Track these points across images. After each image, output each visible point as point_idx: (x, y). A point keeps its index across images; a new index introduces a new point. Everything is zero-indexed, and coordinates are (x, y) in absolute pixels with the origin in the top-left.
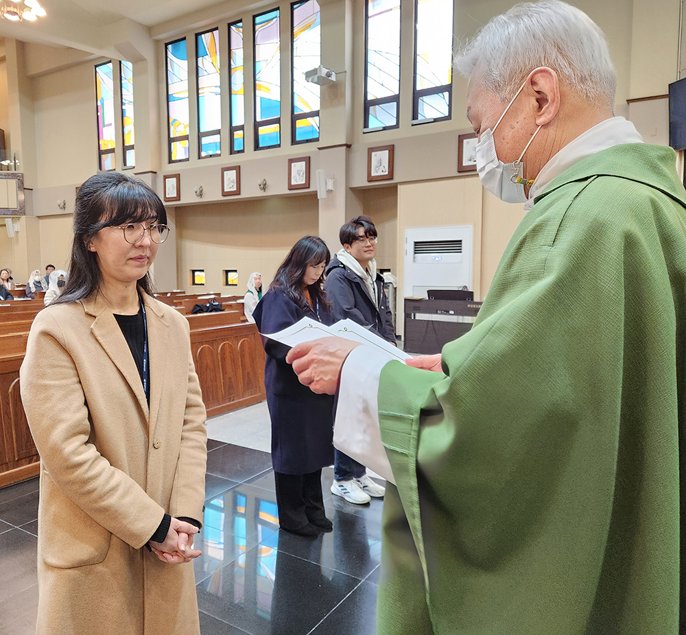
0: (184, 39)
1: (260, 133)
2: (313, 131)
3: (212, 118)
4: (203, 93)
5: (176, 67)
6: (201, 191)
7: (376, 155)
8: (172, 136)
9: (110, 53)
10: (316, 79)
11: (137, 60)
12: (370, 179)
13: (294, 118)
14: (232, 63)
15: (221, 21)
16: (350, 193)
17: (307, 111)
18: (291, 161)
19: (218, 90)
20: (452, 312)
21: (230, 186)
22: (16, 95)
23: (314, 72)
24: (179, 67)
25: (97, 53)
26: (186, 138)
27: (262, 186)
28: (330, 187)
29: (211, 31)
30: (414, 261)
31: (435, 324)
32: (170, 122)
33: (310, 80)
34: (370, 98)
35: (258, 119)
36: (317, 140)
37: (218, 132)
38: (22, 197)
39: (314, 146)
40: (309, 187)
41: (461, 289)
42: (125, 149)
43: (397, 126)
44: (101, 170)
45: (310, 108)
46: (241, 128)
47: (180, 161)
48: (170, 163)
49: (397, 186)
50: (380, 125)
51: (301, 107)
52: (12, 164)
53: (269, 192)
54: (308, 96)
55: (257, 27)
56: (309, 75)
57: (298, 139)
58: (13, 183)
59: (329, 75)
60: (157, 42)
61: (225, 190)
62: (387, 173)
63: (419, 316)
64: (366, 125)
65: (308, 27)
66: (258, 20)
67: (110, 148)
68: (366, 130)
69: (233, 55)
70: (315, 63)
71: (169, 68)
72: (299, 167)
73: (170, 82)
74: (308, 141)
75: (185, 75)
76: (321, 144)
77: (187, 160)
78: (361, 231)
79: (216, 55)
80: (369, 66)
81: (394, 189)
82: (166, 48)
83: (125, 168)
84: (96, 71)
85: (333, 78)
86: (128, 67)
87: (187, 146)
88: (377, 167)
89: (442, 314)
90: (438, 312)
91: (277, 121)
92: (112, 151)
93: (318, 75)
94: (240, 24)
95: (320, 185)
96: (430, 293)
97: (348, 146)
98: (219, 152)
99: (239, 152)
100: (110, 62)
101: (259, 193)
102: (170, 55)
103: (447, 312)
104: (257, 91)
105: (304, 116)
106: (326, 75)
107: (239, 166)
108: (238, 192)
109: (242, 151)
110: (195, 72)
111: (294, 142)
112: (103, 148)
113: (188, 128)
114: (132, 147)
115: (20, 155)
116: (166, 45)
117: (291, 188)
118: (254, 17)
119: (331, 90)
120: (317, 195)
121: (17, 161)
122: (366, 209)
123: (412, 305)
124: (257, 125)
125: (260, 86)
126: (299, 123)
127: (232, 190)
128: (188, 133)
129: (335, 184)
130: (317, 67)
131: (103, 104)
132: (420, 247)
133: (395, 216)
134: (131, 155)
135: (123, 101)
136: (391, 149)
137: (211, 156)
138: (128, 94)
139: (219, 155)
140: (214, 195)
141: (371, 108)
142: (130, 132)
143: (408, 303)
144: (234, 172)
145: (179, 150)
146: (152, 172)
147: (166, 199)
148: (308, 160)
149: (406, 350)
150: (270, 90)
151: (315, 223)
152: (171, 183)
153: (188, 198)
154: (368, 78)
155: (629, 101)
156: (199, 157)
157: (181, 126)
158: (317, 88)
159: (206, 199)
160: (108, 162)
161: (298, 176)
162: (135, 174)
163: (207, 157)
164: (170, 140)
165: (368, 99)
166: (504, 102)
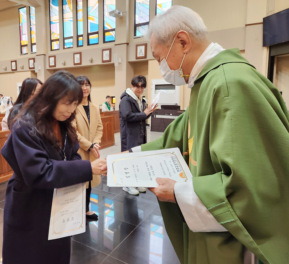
1: (90, 38)
2: (112, 37)
3: (69, 31)
4: (65, 21)
5: (53, 9)
6: (65, 63)
7: (139, 48)
8: (52, 39)
9: (25, 3)
10: (114, 15)
11: (37, 6)
12: (137, 58)
13: (105, 31)
14: (78, 8)
16: (128, 64)
18: (103, 50)
19: (72, 19)
20: (171, 114)
21: (77, 61)
23: (113, 12)
24: (55, 9)
25: (20, 3)
26: (58, 40)
27: (91, 61)
28: (120, 61)
30: (155, 93)
31: (164, 120)
32: (51, 33)
33: (111, 15)
36: (114, 41)
37: (71, 37)
39: (113, 43)
40: (111, 62)
41: (175, 105)
42: (32, 44)
44: (21, 53)
45: (111, 27)
46: (82, 36)
47: (56, 50)
48: (51, 51)
49: (148, 61)
50: (141, 35)
51: (107, 27)
53: (94, 64)
54: (111, 22)
56: (111, 13)
57: (106, 40)
59: (119, 13)
61: (75, 63)
63: (158, 116)
64: (135, 35)
67: (25, 44)
68: (135, 37)
69: (78, 4)
70: (114, 8)
71: (51, 10)
72: (107, 53)
73: (51, 16)
74: (110, 42)
75: (57, 13)
76: (116, 43)
77: (59, 49)
79: (71, 4)
80: (137, 9)
81: (146, 63)
82: (49, 1)
83: (32, 53)
84: (19, 11)
85: (121, 14)
86: (33, 9)
87: (59, 43)
88: (140, 53)
89: (167, 115)
90: (166, 114)
91: (97, 33)
92: (26, 45)
93: (115, 13)
95: (115, 61)
96: (162, 106)
97: (128, 44)
98: (72, 46)
99: (81, 46)
100: (25, 7)
101: (90, 64)
102: (51, 4)
103: (169, 114)
104: (88, 20)
105: (108, 31)
106: (118, 13)
107: (81, 52)
108: (80, 63)
109: (82, 46)
110: (62, 12)
111: (104, 42)
112: (22, 44)
113: (59, 36)
114: (35, 44)
117: (103, 62)
119: (120, 19)
120: (114, 65)
122: (135, 72)
124: (89, 34)
125: (90, 17)
126: (106, 34)
128: (59, 38)
129: (122, 60)
130: (114, 10)
131: (22, 25)
132: (158, 87)
133: (147, 74)
134: (34, 46)
135: (31, 24)
136: (146, 45)
137: (69, 48)
138: (33, 22)
139: (72, 47)
140: (70, 65)
141: (137, 28)
142: (34, 37)
144: (79, 55)
145: (55, 45)
146: (44, 55)
147: (50, 67)
148: (110, 50)
149: (151, 131)
150: (94, 19)
151: (113, 77)
152: (52, 59)
153: (59, 66)
154: (136, 14)
155: (246, 25)
156: (64, 48)
157: (56, 35)
158: (114, 19)
159: (67, 66)
160: (25, 50)
161: (106, 57)
162: (36, 55)
163: (67, 48)
164: (51, 41)
165: (136, 23)
166: (168, 47)
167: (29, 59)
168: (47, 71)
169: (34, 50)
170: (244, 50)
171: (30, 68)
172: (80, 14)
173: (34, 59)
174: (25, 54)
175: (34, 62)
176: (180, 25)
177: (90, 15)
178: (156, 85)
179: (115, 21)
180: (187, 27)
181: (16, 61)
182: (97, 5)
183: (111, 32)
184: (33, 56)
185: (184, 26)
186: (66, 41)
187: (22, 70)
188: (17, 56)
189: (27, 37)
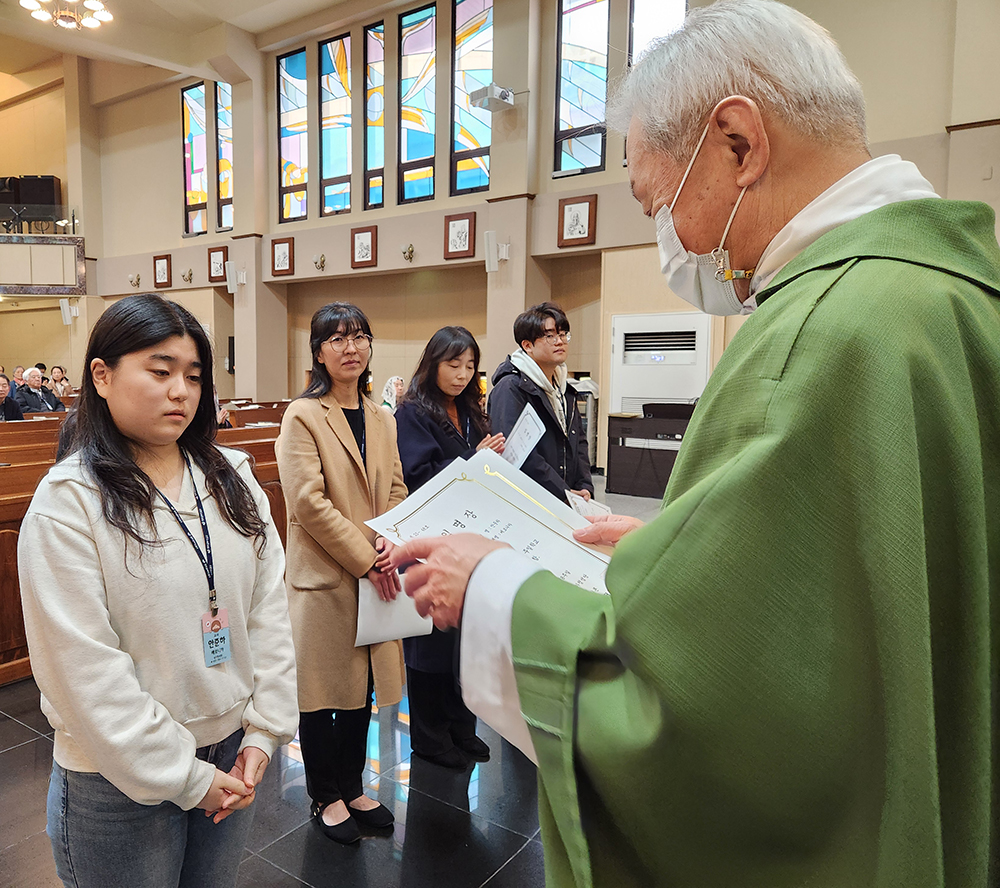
0: (303, 49)
1: (406, 180)
2: (481, 175)
3: (340, 159)
4: (329, 125)
5: (290, 89)
6: (323, 262)
7: (570, 209)
8: (284, 185)
9: (202, 71)
10: (486, 103)
11: (238, 80)
12: (562, 244)
13: (455, 158)
14: (369, 82)
15: (353, 23)
16: (533, 263)
17: (473, 147)
18: (449, 219)
19: (349, 120)
20: (678, 437)
21: (363, 255)
22: (77, 131)
23: (484, 92)
24: (296, 88)
25: (185, 71)
26: (303, 187)
27: (407, 254)
28: (504, 255)
29: (341, 37)
30: (624, 362)
31: (654, 455)
32: (283, 165)
33: (478, 104)
34: (563, 128)
35: (404, 160)
36: (486, 188)
37: (346, 179)
38: (82, 270)
39: (482, 197)
40: (473, 256)
42: (221, 203)
43: (602, 168)
44: (187, 232)
45: (476, 143)
46: (380, 172)
47: (295, 219)
48: (280, 223)
49: (601, 254)
50: (578, 167)
51: (464, 143)
52: (71, 224)
53: (417, 263)
54: (475, 127)
55: (404, 31)
56: (475, 97)
57: (460, 186)
58: (71, 250)
59: (504, 96)
60: (266, 55)
61: (357, 260)
62: (586, 235)
63: (631, 442)
64: (557, 166)
65: (477, 29)
66: (406, 20)
67: (200, 202)
68: (557, 174)
69: (370, 71)
70: (486, 79)
71: (282, 91)
72: (460, 227)
73: (282, 110)
74: (473, 190)
75: (303, 101)
76: (490, 195)
77: (305, 218)
78: (549, 323)
79: (347, 72)
80: (564, 84)
81: (596, 258)
82: (279, 64)
83: (220, 229)
84: (183, 97)
85: (511, 100)
86: (226, 90)
87: (305, 198)
88: (572, 226)
89: (663, 439)
90: (659, 436)
91: (430, 162)
92: (203, 206)
93: (489, 96)
94: (381, 28)
95: (487, 253)
96: (646, 408)
97: (531, 197)
98: (348, 207)
99: (376, 206)
100: (202, 83)
101: (404, 265)
102: (283, 73)
103: (671, 436)
104: (403, 121)
105: (468, 155)
106: (501, 96)
107: (376, 227)
108: (374, 263)
109: (380, 206)
110: (318, 96)
111: (453, 191)
112: (191, 202)
113: (306, 174)
114: (229, 201)
115: (81, 213)
116: (279, 58)
117: (448, 256)
118: (401, 17)
119: (507, 115)
120: (484, 266)
121: (76, 221)
122: (556, 290)
123: (620, 426)
124: (402, 169)
125: (407, 113)
126: (461, 165)
127: (365, 259)
128: (306, 181)
129: (510, 251)
130: (488, 85)
131: (191, 143)
132: (634, 341)
133: (598, 296)
134: (228, 211)
135: (220, 137)
136: (593, 201)
137: (337, 212)
138: (226, 130)
139: (349, 211)
140: (339, 267)
141: (565, 143)
142: (227, 180)
143: (615, 423)
144: (369, 235)
145: (294, 205)
146: (256, 235)
147: (275, 273)
148: (472, 217)
149: (609, 490)
150: (421, 119)
151: (482, 307)
152: (282, 250)
153: (305, 271)
154: (561, 99)
155: (950, 128)
156: (322, 214)
157: (297, 171)
158: (487, 115)
159: (329, 272)
160: (198, 222)
161: (458, 240)
162: (234, 238)
163: (331, 214)
164: (282, 191)
165: (561, 129)
166: (682, 161)
167: (211, 251)
168: (268, 290)
169: (227, 222)
171: (212, 279)
172: (377, 103)
173: (225, 250)
174: (199, 234)
175: (226, 258)
176: (731, 73)
177: (408, 104)
178: (627, 335)
179: (489, 124)
180: (757, 79)
181: (168, 257)
182: (432, 72)
183: (476, 159)
184: (224, 239)
185: (746, 74)
186: (329, 191)
187: (187, 285)
188: (175, 243)
189: (206, 181)
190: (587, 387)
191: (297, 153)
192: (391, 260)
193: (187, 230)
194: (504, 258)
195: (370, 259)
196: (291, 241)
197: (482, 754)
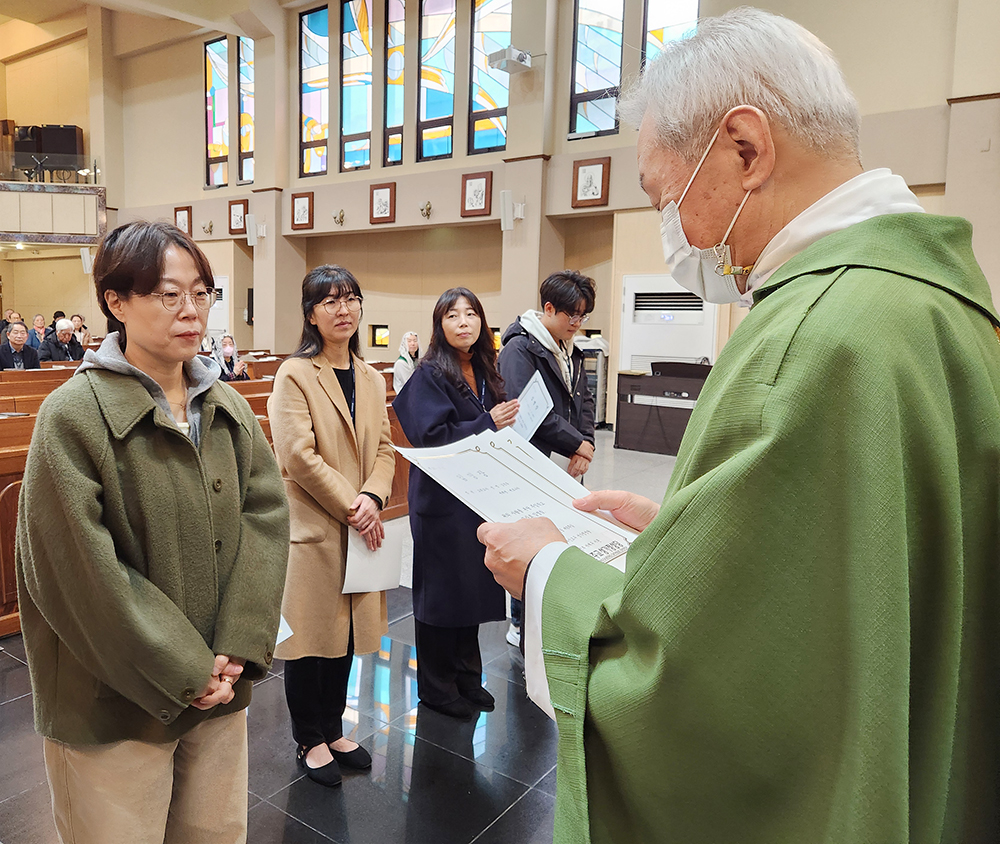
0: (326, 7)
1: (424, 138)
2: (498, 135)
3: (360, 116)
4: (350, 82)
5: (312, 46)
6: (342, 217)
7: (584, 171)
8: (304, 141)
9: (225, 26)
10: (504, 64)
11: (260, 36)
12: (576, 205)
13: (473, 118)
14: (389, 40)
16: (546, 220)
17: (490, 108)
18: (466, 177)
19: (369, 78)
20: (685, 395)
21: (381, 210)
22: (100, 83)
23: (502, 54)
24: (318, 44)
25: (208, 25)
26: (324, 143)
27: (425, 211)
28: (519, 214)
30: (634, 321)
31: (661, 412)
32: (303, 120)
33: (495, 66)
34: (579, 90)
35: (423, 119)
36: (503, 148)
37: (367, 136)
38: (103, 219)
39: (499, 156)
40: (489, 214)
41: (699, 362)
42: (242, 156)
43: (615, 131)
44: (208, 184)
45: (493, 103)
46: (399, 130)
47: (315, 174)
48: (300, 177)
49: (613, 215)
50: (593, 129)
51: (482, 103)
52: (93, 174)
53: (434, 220)
54: (493, 88)
56: (494, 59)
57: (477, 146)
58: (92, 200)
59: (522, 59)
60: (289, 11)
61: (375, 216)
62: (599, 196)
63: (639, 399)
64: (572, 129)
67: (221, 155)
68: (572, 136)
69: (391, 30)
70: (504, 41)
71: (304, 48)
72: (477, 186)
73: (304, 66)
74: (490, 150)
75: (324, 57)
76: (507, 155)
77: (324, 173)
79: (368, 30)
80: (580, 47)
81: (608, 219)
82: (301, 20)
83: (241, 182)
84: (206, 51)
85: (528, 63)
86: (248, 45)
87: (325, 154)
88: (585, 187)
89: (671, 396)
90: (666, 394)
91: (449, 121)
92: (224, 159)
93: (507, 58)
95: (500, 212)
96: (654, 366)
97: (546, 158)
98: (367, 163)
99: (395, 163)
100: (225, 38)
101: (422, 221)
102: (305, 29)
103: (678, 395)
104: (422, 80)
105: (486, 115)
106: (518, 58)
107: (395, 184)
108: (392, 219)
109: (399, 163)
110: (340, 53)
111: (471, 150)
112: (212, 155)
113: (327, 130)
114: (250, 155)
115: (102, 162)
116: (301, 15)
117: (465, 214)
119: (524, 77)
120: (500, 224)
121: (98, 171)
122: (570, 250)
123: (630, 383)
124: (421, 127)
125: (426, 72)
126: (479, 125)
127: (383, 215)
128: (326, 137)
129: (526, 210)
130: (506, 47)
131: (213, 96)
132: (643, 300)
133: (609, 256)
134: (248, 164)
135: (241, 91)
136: (607, 163)
137: (357, 168)
138: (248, 84)
139: (368, 167)
140: (358, 222)
141: (580, 106)
142: (248, 134)
143: (624, 380)
144: (387, 191)
145: (314, 160)
146: (276, 189)
147: (295, 227)
148: (489, 177)
149: (617, 446)
150: (440, 78)
151: (496, 265)
152: (302, 204)
153: (324, 225)
154: (577, 63)
155: (951, 101)
156: (341, 170)
157: (318, 127)
158: (505, 77)
159: (348, 227)
160: (219, 174)
161: (474, 198)
162: (254, 191)
163: (351, 170)
164: (303, 146)
165: (577, 92)
166: (691, 161)
167: (232, 203)
168: (287, 244)
169: (248, 175)
170: (944, 184)
171: (232, 232)
172: (397, 62)
173: (245, 203)
174: (220, 186)
175: (246, 211)
176: (742, 84)
177: (428, 63)
178: (637, 295)
179: (507, 85)
180: (766, 92)
181: (189, 209)
182: (452, 32)
183: (493, 120)
184: (244, 192)
185: (756, 86)
187: (207, 237)
188: (196, 194)
189: (227, 134)
190: (598, 345)
191: (318, 108)
192: (408, 217)
193: (208, 183)
194: (519, 217)
195: (388, 215)
196: (311, 196)
197: (488, 704)
